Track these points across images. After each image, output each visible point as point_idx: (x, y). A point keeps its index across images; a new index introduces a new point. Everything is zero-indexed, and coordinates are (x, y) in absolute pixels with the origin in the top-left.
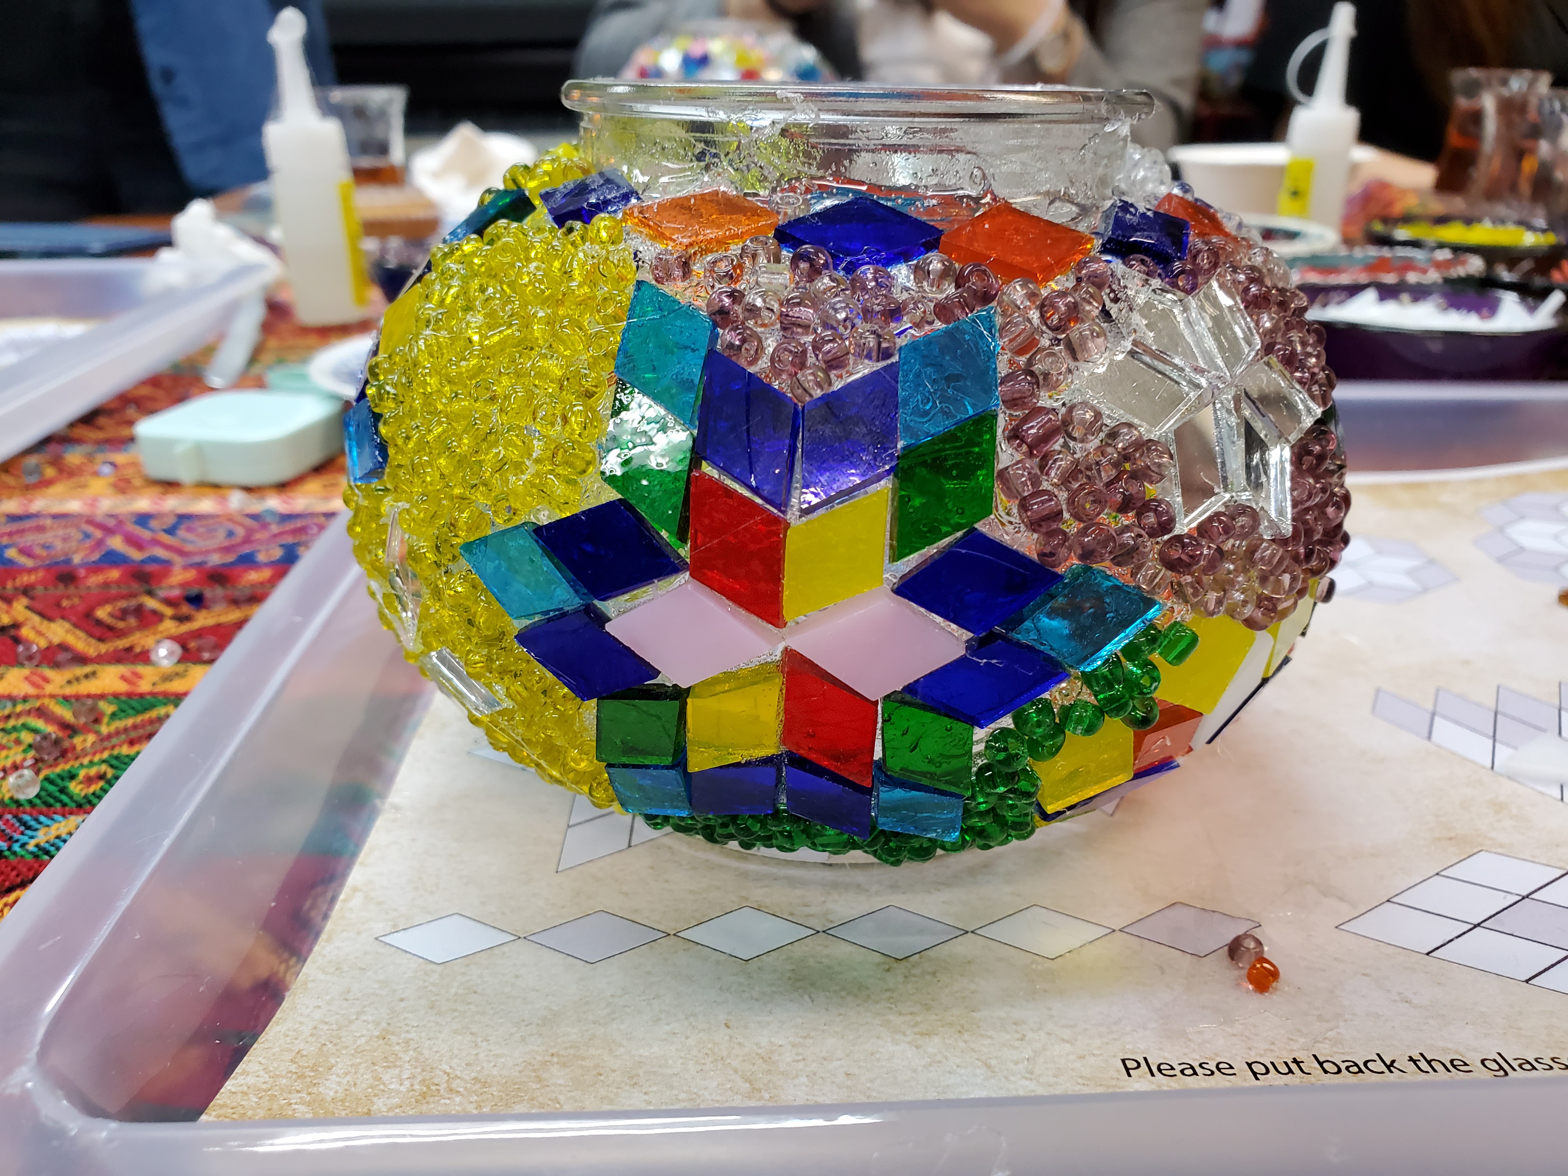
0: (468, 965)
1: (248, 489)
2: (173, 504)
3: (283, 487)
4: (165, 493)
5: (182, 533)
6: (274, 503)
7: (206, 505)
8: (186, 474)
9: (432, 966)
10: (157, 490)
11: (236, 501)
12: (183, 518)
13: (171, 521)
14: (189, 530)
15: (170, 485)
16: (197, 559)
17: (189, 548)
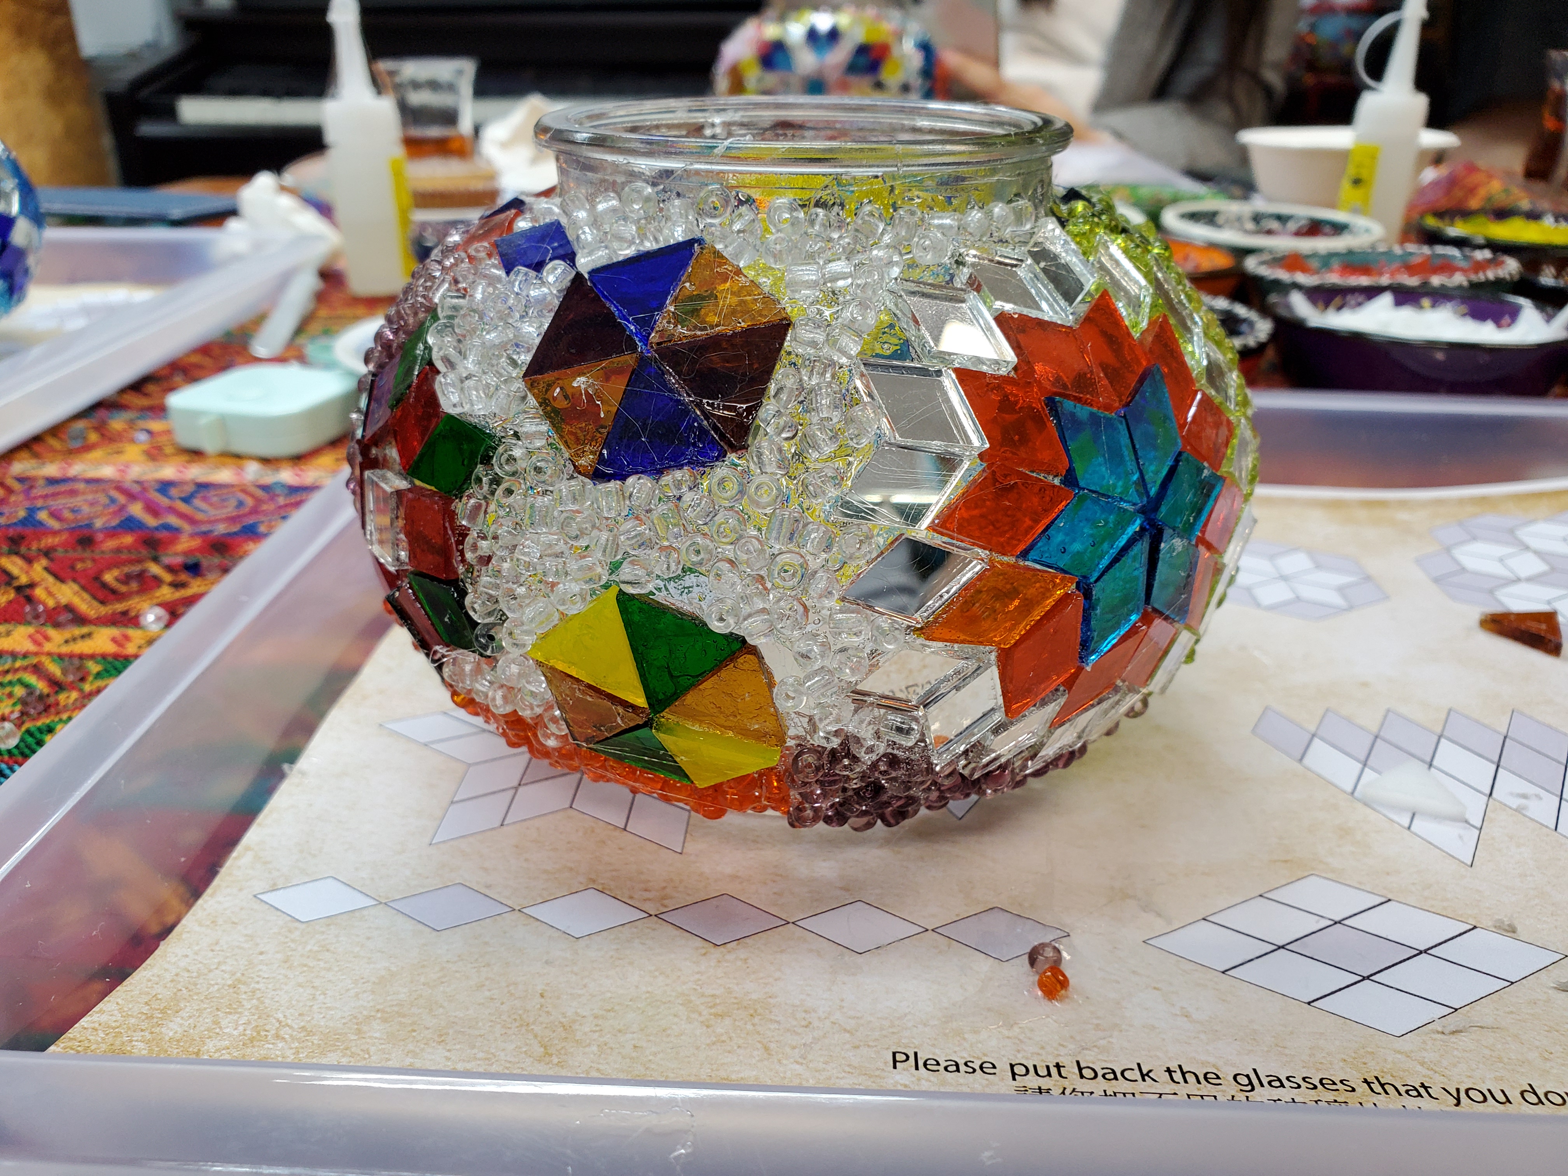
0: (329, 925)
1: (266, 461)
2: (196, 472)
3: (298, 459)
4: (189, 462)
5: (197, 502)
6: (287, 476)
7: (224, 475)
8: (210, 445)
9: (297, 924)
10: (184, 458)
11: (252, 471)
12: (203, 487)
13: (190, 488)
14: (205, 499)
15: (195, 454)
16: (204, 528)
17: (200, 516)
